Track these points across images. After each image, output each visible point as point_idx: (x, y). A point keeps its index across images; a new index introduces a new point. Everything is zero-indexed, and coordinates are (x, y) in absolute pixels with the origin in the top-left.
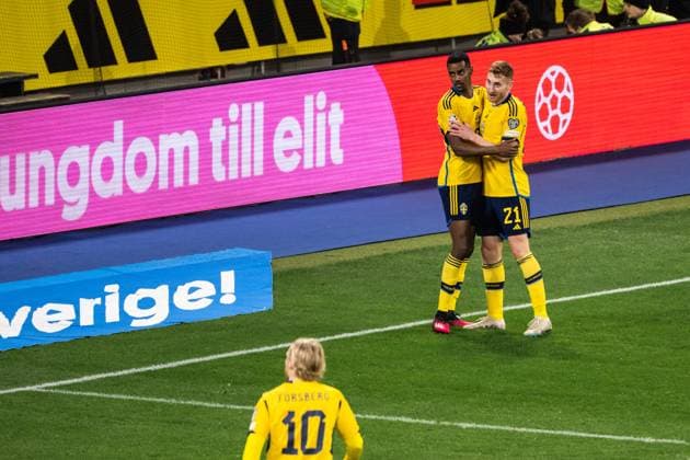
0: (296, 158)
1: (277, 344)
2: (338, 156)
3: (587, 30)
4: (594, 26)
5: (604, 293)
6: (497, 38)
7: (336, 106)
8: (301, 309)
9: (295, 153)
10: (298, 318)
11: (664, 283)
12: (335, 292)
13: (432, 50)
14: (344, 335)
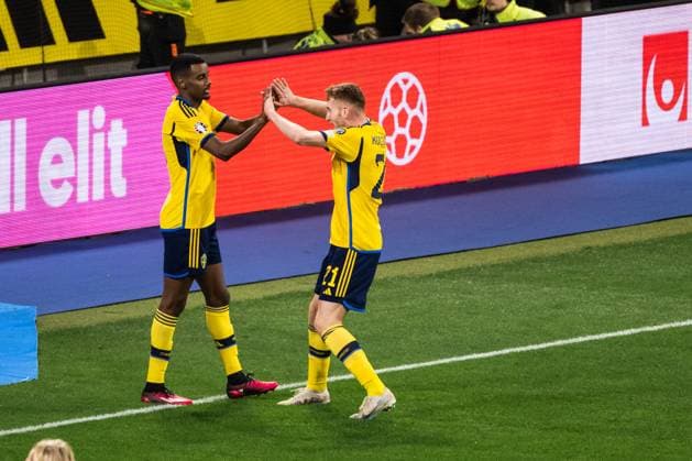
0: (67, 189)
1: (43, 423)
2: (120, 188)
3: (429, 29)
4: (439, 25)
5: (454, 359)
6: (321, 39)
7: (117, 124)
8: (74, 380)
9: (66, 184)
10: (69, 391)
11: (530, 347)
12: (116, 357)
13: (238, 54)
14: (129, 412)
